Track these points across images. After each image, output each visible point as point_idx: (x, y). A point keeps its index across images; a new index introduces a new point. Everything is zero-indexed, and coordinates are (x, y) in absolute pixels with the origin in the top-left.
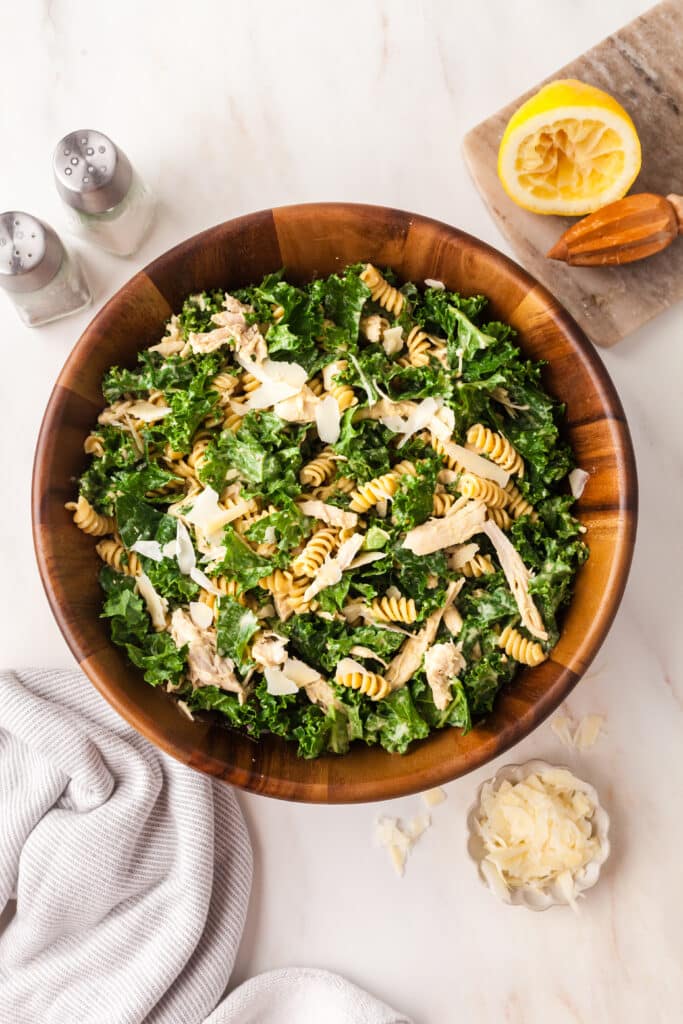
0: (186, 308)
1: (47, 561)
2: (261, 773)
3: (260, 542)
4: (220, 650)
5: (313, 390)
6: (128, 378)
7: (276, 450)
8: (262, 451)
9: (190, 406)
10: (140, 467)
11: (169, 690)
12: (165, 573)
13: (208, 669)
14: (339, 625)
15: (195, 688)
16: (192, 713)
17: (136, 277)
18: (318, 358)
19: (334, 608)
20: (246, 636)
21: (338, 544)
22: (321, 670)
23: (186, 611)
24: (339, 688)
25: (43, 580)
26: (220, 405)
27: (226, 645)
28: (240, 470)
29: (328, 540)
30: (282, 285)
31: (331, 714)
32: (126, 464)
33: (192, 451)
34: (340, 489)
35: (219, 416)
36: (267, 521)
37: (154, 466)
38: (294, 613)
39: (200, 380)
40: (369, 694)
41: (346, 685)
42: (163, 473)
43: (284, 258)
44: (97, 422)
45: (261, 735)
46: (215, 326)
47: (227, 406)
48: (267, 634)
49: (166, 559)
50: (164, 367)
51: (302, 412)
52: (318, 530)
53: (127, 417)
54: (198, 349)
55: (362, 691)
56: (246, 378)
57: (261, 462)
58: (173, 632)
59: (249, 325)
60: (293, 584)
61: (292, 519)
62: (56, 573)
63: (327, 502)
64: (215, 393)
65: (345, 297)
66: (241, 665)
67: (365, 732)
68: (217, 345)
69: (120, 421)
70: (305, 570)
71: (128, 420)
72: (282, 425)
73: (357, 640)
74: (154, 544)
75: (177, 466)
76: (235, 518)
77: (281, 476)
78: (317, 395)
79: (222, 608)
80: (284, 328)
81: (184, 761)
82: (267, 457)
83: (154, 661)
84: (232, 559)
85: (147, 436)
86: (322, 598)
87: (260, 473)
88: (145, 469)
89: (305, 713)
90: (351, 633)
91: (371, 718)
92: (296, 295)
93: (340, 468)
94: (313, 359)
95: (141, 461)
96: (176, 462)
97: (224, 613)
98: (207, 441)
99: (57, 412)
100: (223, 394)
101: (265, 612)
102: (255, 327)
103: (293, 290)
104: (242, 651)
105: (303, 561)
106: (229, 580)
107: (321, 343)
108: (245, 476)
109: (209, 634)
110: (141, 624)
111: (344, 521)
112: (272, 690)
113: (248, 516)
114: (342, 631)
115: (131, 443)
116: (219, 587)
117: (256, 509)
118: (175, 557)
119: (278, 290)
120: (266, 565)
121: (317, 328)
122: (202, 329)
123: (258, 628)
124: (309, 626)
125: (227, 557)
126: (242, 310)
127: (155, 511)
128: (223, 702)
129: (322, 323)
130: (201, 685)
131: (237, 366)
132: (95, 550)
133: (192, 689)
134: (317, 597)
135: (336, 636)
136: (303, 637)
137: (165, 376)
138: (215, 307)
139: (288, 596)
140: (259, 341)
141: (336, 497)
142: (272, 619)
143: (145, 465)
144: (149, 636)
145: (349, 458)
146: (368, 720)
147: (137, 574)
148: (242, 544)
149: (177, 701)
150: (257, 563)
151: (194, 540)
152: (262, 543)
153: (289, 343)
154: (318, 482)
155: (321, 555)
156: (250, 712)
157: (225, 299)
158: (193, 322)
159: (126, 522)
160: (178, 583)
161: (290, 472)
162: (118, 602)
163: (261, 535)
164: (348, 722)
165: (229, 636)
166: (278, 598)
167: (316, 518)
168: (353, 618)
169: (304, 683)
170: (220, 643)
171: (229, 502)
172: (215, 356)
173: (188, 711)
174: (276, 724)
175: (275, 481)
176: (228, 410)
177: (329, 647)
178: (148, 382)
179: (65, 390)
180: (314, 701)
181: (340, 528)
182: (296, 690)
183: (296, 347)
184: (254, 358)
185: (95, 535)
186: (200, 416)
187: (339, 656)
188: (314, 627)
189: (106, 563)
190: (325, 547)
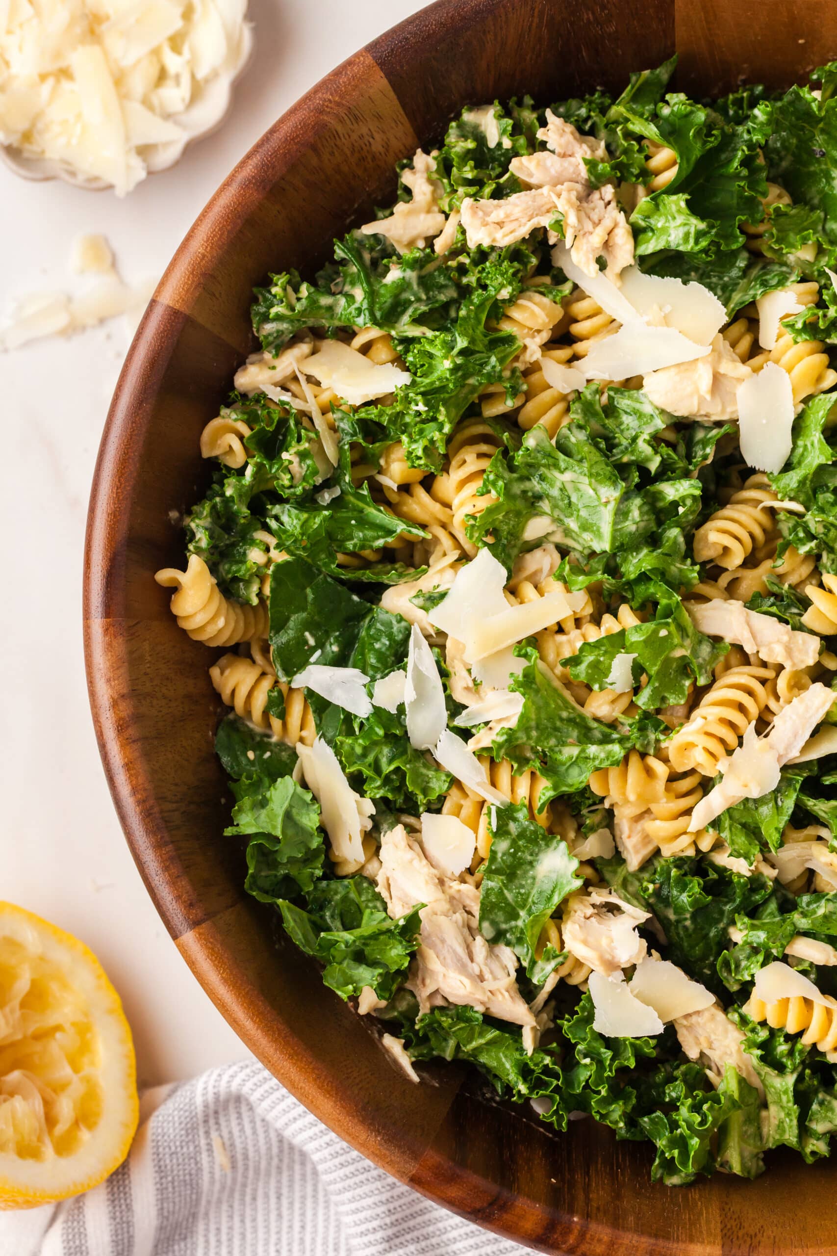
0: (452, 136)
1: (115, 704)
2: (572, 1212)
3: (596, 687)
4: (486, 925)
5: (733, 345)
6: (313, 302)
7: (647, 479)
8: (615, 484)
9: (456, 369)
10: (326, 497)
11: (363, 1010)
12: (375, 743)
13: (463, 969)
14: (763, 886)
15: (424, 1009)
16: (414, 1065)
17: (349, 63)
18: (745, 272)
19: (756, 851)
20: (549, 899)
21: (773, 705)
22: (715, 985)
23: (412, 830)
24: (753, 1030)
25: (103, 746)
26: (520, 366)
27: (500, 916)
28: (558, 521)
29: (750, 693)
30: (677, 101)
31: (728, 1085)
32: (299, 490)
33: (446, 469)
34: (781, 577)
35: (514, 392)
36: (618, 641)
37: (361, 498)
38: (657, 852)
39: (480, 307)
40: (821, 1048)
41: (773, 1023)
42: (379, 515)
43: (681, 33)
44: (231, 386)
45: (569, 1123)
46: (518, 186)
47: (533, 368)
48: (599, 897)
49: (378, 711)
50: (394, 275)
51: (708, 397)
52: (727, 667)
53: (302, 379)
54: (477, 237)
55: (807, 1040)
56: (580, 308)
57: (612, 506)
58: (380, 879)
59: (592, 187)
60: (667, 789)
61: (676, 641)
62: (132, 732)
63: (752, 604)
64: (510, 340)
65: (820, 138)
66: (533, 963)
67: (804, 1131)
68: (524, 231)
69: (285, 389)
70: (698, 759)
71: (307, 389)
72: (660, 424)
73: (804, 923)
74: (350, 673)
75: (410, 500)
76: (538, 628)
77: (653, 540)
78: (744, 361)
79: (501, 832)
80: (679, 201)
81: (401, 1174)
82: (626, 497)
83: (347, 944)
84: (533, 723)
85: (345, 425)
86: (727, 823)
87: (607, 529)
88: (337, 503)
89: (671, 1079)
90: (787, 907)
91: (821, 1104)
92: (708, 128)
93: (785, 527)
94: (735, 273)
95: (327, 484)
96: (405, 488)
97: (503, 846)
98: (484, 448)
99: (153, 363)
100: (528, 341)
101: (592, 846)
102: (608, 191)
103: (701, 115)
104: (537, 930)
105: (691, 739)
106: (520, 771)
107: (759, 236)
108: (567, 532)
109: (463, 887)
110: (310, 857)
111: (789, 651)
112: (603, 1024)
113: (569, 625)
114: (766, 902)
115: (309, 440)
116: (493, 784)
117: (589, 610)
118: (401, 708)
119: (666, 111)
120: (606, 740)
121: (750, 205)
122: (488, 190)
123: (578, 883)
124: (696, 885)
125: (523, 717)
126: (582, 151)
127: (355, 598)
128: (488, 1043)
129: (765, 194)
130: (439, 1002)
131: (560, 278)
132: (209, 679)
133: (415, 1008)
134: (716, 824)
135: (753, 912)
136: (679, 910)
137: (396, 296)
138: (522, 141)
139: (648, 811)
140: (616, 225)
141: (773, 594)
142: (608, 862)
143: (337, 492)
144: (324, 883)
145: (808, 509)
146: (815, 1107)
147: (302, 740)
148: (555, 690)
149: (381, 1036)
150: (586, 736)
151: (444, 674)
152: (602, 689)
153: (687, 236)
154: (737, 558)
155: (732, 725)
156: (546, 1070)
157: (543, 123)
158: (469, 173)
159: (288, 619)
160: (406, 768)
161: (674, 533)
162: (263, 803)
163: (600, 671)
164: (765, 1106)
165: (509, 896)
166: (623, 817)
167: (728, 640)
168: (793, 872)
169: (675, 1015)
170: (487, 909)
171: (528, 590)
172: (515, 254)
173: (405, 1060)
174: (606, 1102)
175: (637, 549)
176: (535, 378)
177: (738, 935)
178: (359, 311)
179: (173, 314)
180: (693, 1054)
181: (780, 668)
182: (659, 1029)
183: (704, 243)
184: (602, 264)
185: (213, 645)
186: (474, 389)
187: (761, 958)
188: (707, 889)
189: (232, 708)
190: (741, 708)
